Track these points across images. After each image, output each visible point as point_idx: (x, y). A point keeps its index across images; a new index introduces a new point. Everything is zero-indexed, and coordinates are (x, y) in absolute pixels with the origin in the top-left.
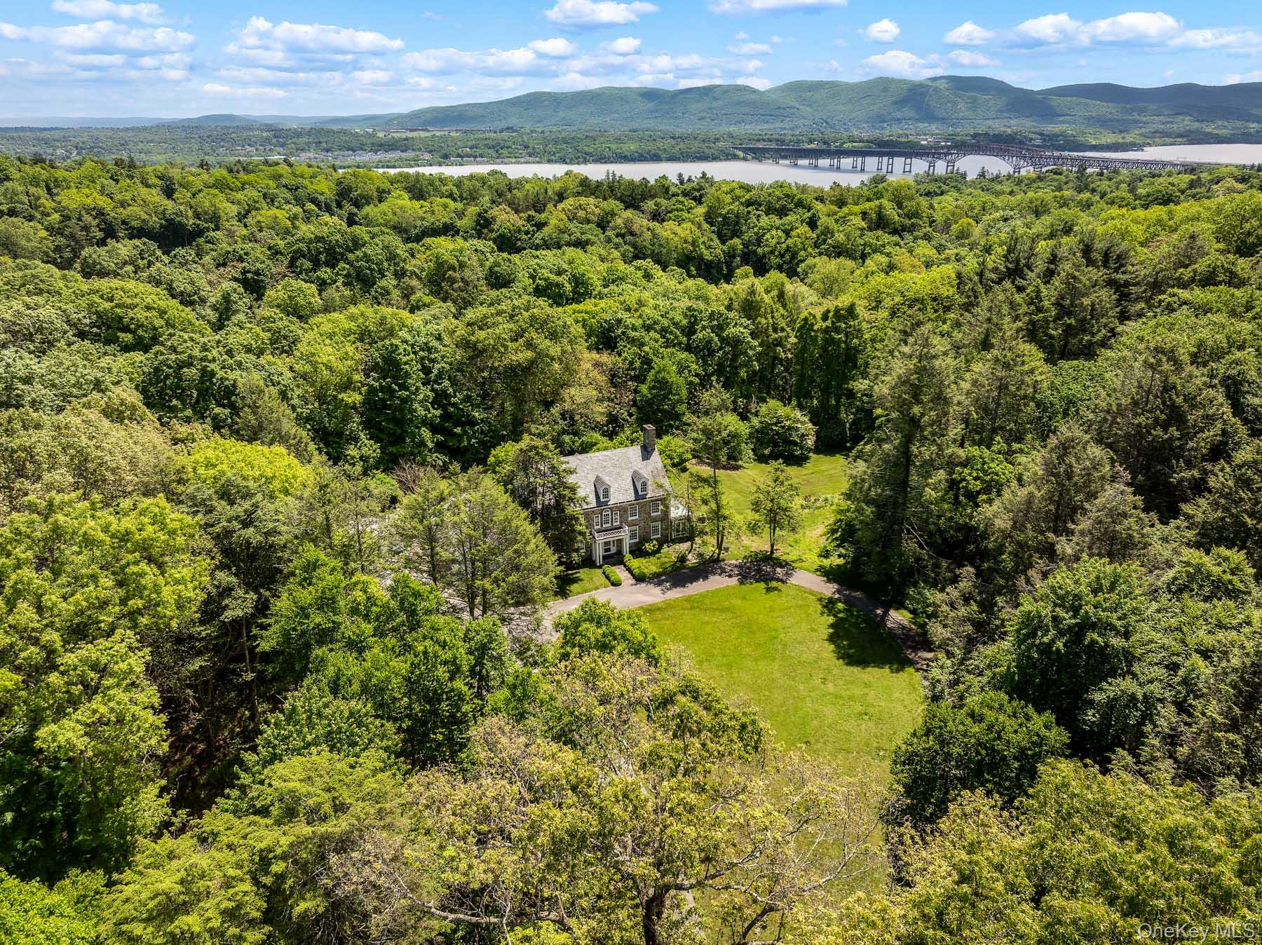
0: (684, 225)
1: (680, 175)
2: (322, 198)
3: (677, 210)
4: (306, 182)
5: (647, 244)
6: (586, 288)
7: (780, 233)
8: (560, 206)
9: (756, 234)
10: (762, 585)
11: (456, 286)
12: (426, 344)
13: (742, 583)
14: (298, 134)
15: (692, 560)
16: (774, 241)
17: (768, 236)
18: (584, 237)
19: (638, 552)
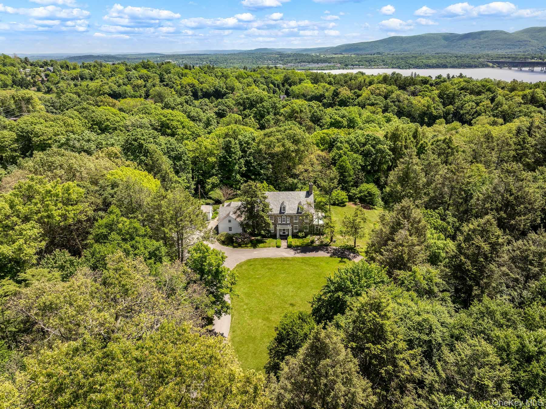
0: (425, 98)
1: (448, 75)
2: (276, 82)
3: (424, 91)
4: (272, 76)
5: (405, 106)
6: (354, 124)
7: (473, 104)
8: (369, 88)
9: (461, 104)
10: (340, 259)
11: (297, 120)
12: (247, 141)
13: (331, 256)
14: (289, 56)
15: (317, 243)
16: (469, 108)
17: (467, 105)
18: (375, 102)
19: (295, 236)
